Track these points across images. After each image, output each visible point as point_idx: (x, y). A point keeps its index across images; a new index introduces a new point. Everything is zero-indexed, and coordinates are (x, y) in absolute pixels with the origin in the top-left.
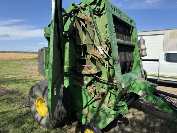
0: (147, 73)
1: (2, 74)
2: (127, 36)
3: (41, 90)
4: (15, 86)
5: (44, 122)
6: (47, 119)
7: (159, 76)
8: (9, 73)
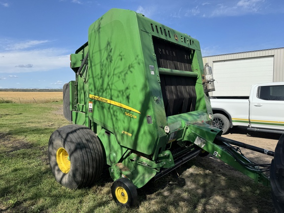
0: (232, 118)
1: (20, 122)
2: (184, 62)
3: (62, 137)
4: (35, 138)
5: (66, 180)
6: (69, 175)
7: (250, 122)
8: (29, 121)
